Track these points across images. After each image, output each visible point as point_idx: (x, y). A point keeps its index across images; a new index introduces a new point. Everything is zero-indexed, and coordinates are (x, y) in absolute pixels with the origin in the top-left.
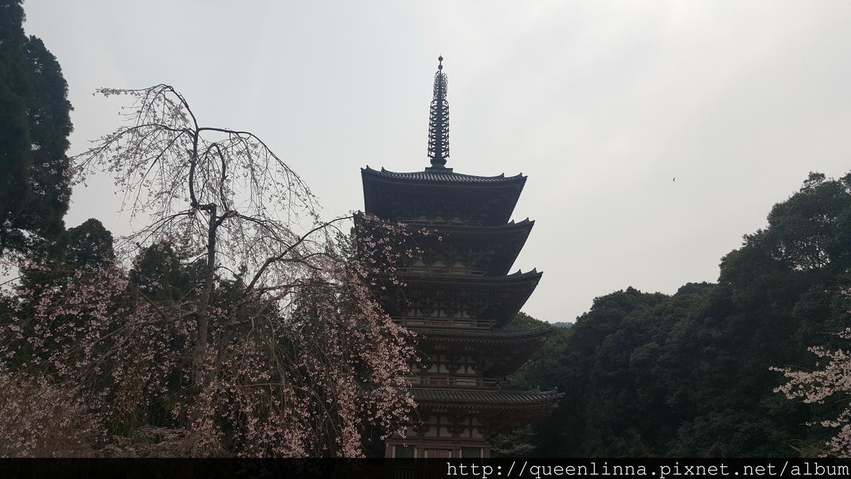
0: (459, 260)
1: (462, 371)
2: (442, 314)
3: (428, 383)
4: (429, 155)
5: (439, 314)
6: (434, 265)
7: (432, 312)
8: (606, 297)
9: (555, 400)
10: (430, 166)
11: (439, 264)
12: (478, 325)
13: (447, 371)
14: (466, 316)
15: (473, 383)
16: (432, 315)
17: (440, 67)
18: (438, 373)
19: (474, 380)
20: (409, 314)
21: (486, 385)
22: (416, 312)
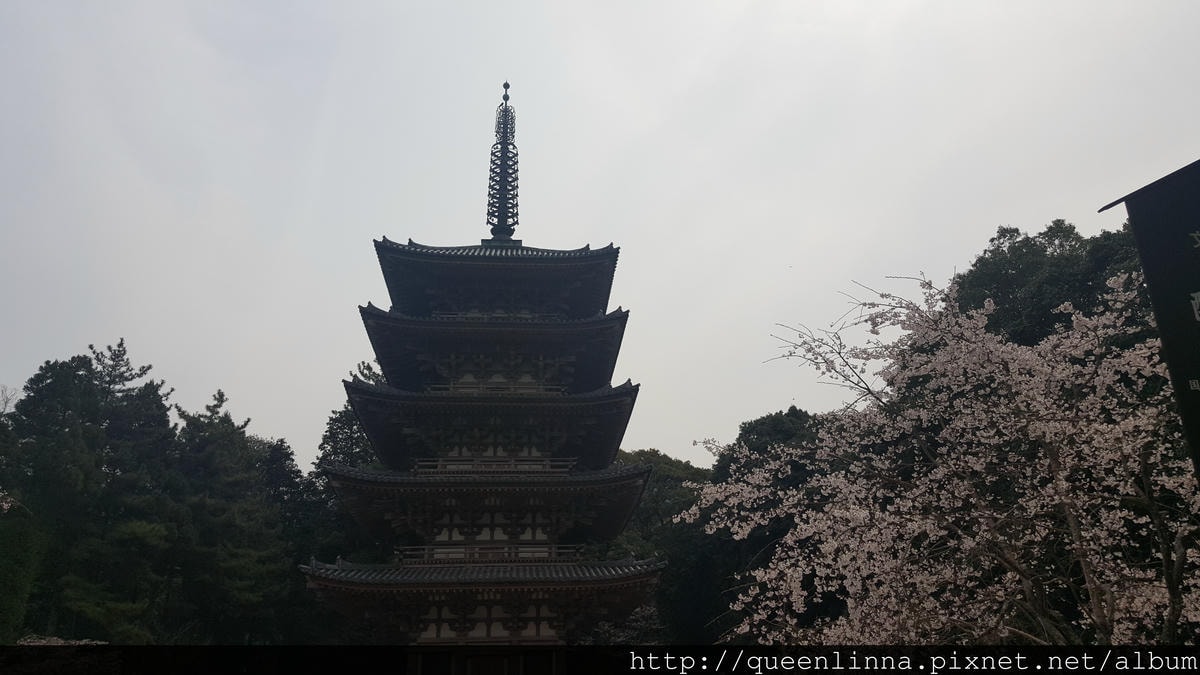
0: (528, 373)
1: (527, 536)
2: (500, 452)
3: (477, 556)
4: (488, 222)
5: (495, 452)
6: (490, 381)
7: (486, 450)
8: (757, 421)
9: (654, 573)
10: (490, 237)
11: (498, 379)
12: (552, 467)
13: (505, 537)
14: (535, 453)
15: (542, 553)
16: (485, 454)
17: (506, 98)
18: (492, 541)
19: (546, 549)
20: (451, 454)
21: (560, 554)
22: (461, 449)
